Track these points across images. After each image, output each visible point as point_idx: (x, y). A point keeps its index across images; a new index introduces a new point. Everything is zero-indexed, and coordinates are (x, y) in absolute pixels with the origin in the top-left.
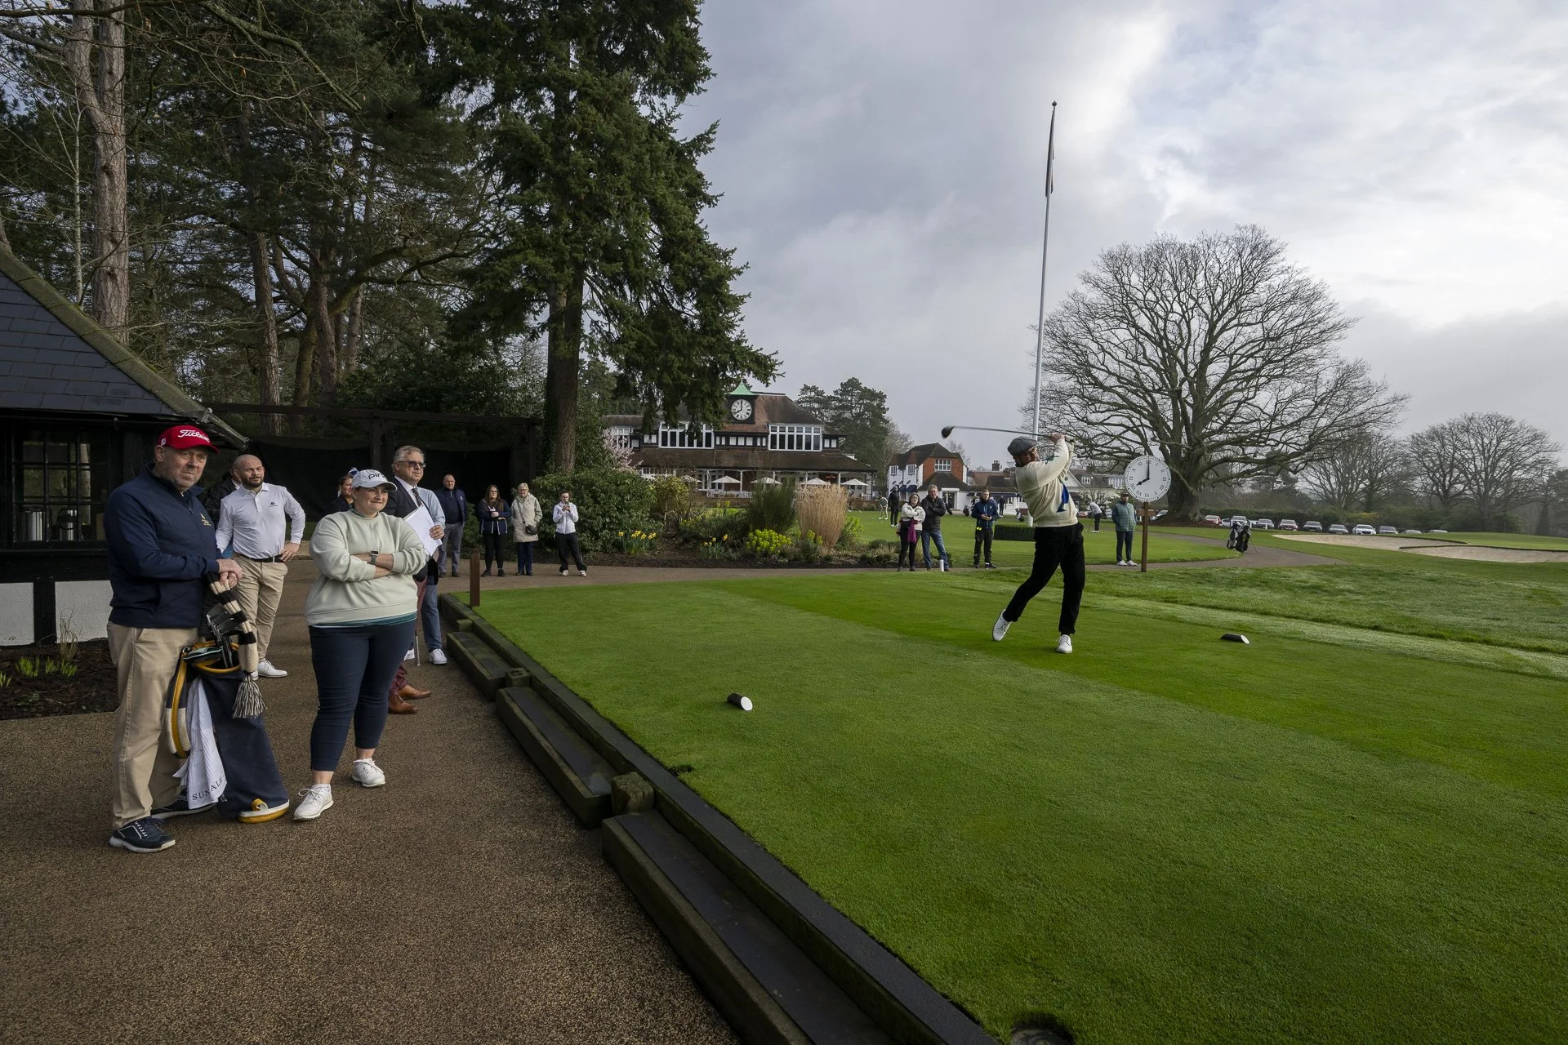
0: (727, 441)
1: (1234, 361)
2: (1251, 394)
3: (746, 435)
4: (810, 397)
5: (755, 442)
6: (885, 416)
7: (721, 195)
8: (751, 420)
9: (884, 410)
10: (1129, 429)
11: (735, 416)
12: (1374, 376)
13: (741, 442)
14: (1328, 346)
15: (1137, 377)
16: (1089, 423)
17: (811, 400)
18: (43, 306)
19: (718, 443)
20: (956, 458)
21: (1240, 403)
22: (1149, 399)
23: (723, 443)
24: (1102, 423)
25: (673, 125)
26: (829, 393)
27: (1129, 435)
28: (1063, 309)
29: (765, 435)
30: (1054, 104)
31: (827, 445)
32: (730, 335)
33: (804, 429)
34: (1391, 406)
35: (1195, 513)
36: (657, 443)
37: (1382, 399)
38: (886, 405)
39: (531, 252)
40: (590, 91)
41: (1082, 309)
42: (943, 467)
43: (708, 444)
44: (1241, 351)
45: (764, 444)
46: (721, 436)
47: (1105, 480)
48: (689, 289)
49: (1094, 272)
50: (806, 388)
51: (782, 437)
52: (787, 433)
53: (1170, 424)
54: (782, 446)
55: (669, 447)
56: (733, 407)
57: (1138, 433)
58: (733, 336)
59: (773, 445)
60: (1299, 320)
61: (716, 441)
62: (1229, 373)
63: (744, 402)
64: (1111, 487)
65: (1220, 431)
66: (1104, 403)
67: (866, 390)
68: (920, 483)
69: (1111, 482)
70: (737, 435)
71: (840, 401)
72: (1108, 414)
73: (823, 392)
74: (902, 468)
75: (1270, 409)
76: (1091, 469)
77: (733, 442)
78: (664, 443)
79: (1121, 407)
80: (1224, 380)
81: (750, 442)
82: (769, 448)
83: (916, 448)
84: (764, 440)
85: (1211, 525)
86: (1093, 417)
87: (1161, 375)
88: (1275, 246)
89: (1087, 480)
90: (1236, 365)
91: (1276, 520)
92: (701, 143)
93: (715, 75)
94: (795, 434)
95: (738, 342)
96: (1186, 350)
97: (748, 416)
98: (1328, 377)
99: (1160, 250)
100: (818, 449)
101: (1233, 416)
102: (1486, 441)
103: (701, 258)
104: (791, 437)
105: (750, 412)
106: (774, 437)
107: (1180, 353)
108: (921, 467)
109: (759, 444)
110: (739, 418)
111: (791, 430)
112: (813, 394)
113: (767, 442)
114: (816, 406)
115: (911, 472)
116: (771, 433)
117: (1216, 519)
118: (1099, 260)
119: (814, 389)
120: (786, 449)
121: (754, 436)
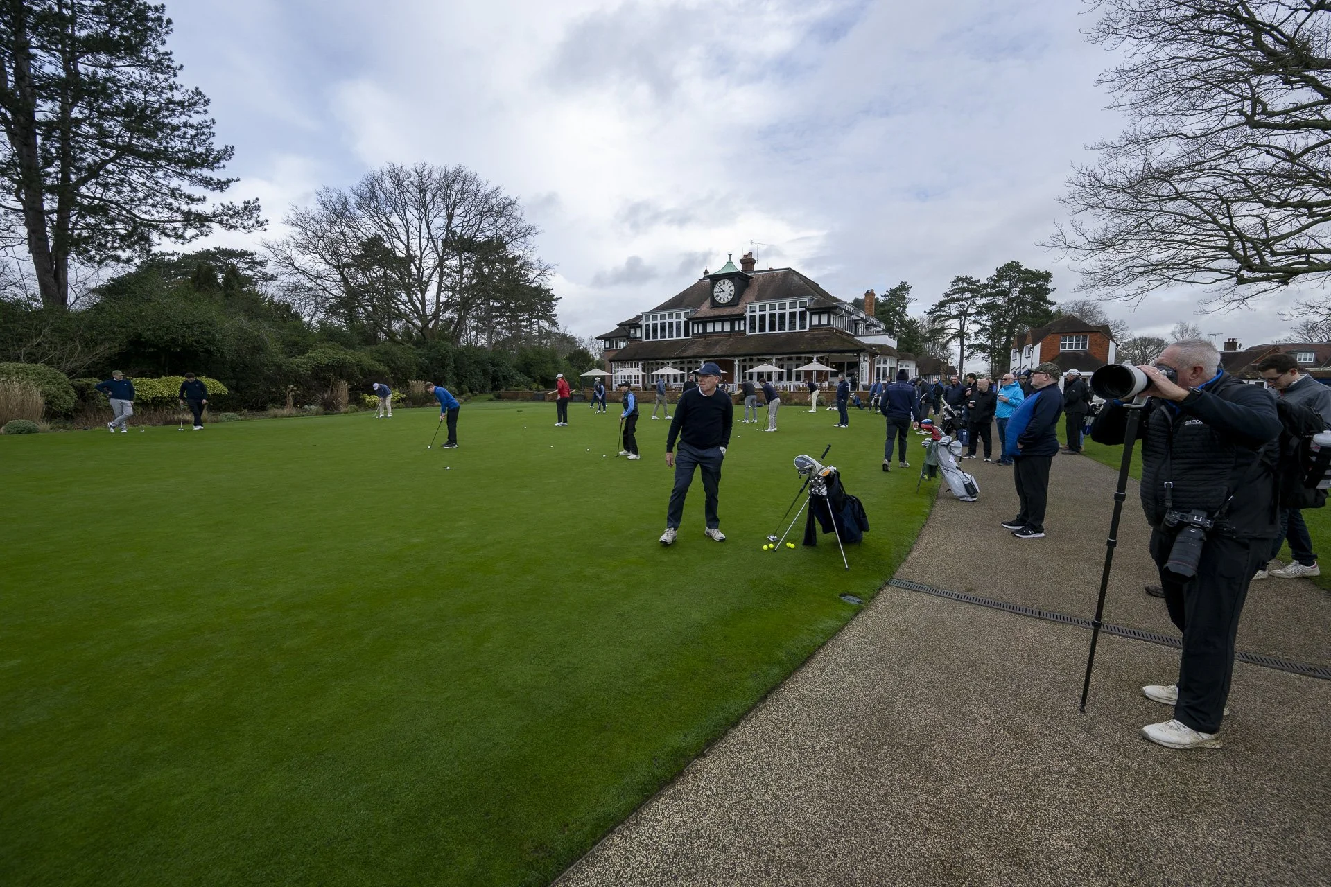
0: (705, 328)
3: (722, 319)
4: (960, 288)
5: (732, 327)
8: (734, 302)
11: (717, 299)
13: (718, 328)
17: (963, 290)
19: (696, 331)
20: (1099, 332)
23: (701, 331)
26: (984, 281)
29: (741, 317)
31: (815, 322)
33: (788, 304)
36: (641, 337)
42: (1075, 345)
43: (686, 333)
45: (742, 328)
46: (698, 324)
50: (959, 279)
51: (762, 318)
52: (767, 313)
54: (762, 329)
55: (651, 339)
56: (716, 290)
59: (753, 328)
61: (693, 329)
63: (726, 281)
67: (1028, 271)
70: (714, 320)
71: (994, 287)
73: (978, 281)
74: (1020, 351)
77: (710, 329)
78: (648, 336)
81: (727, 327)
82: (748, 332)
84: (742, 322)
94: (777, 312)
97: (730, 298)
100: (805, 328)
104: (772, 316)
105: (732, 293)
106: (753, 319)
108: (1038, 347)
109: (737, 328)
110: (722, 301)
111: (772, 308)
112: (965, 284)
113: (745, 324)
114: (968, 295)
116: (748, 314)
119: (966, 279)
120: (767, 331)
121: (733, 319)
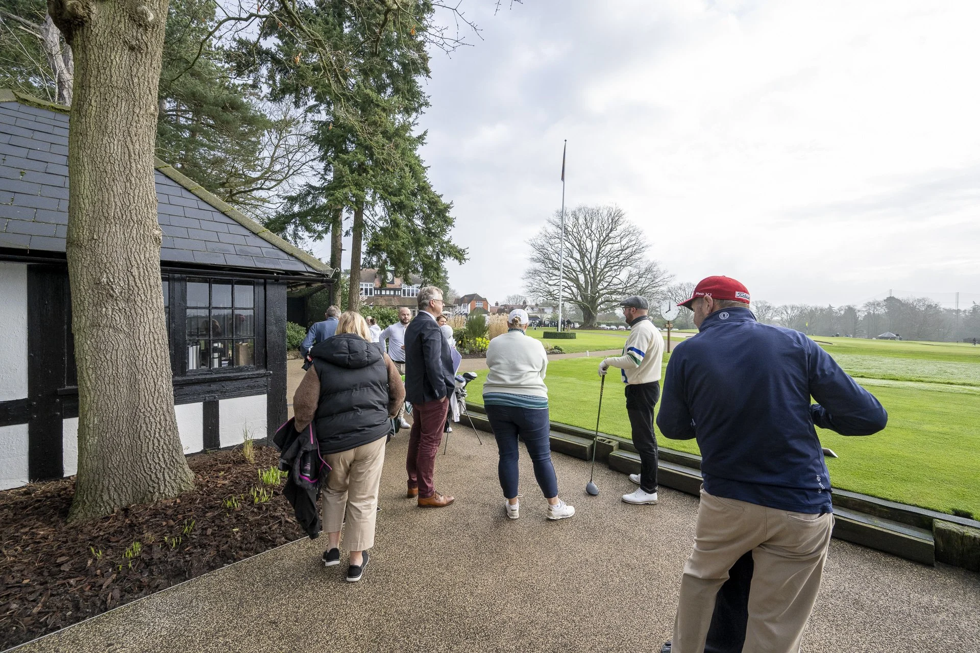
0: (381, 292)
1: (609, 258)
2: (618, 273)
3: (390, 289)
5: (395, 293)
6: (448, 281)
7: (429, 167)
8: (392, 282)
9: (447, 278)
10: (566, 287)
12: (661, 267)
13: (388, 293)
14: (645, 253)
15: (570, 265)
16: (549, 285)
18: (186, 189)
19: (376, 293)
20: (485, 300)
21: (613, 277)
22: (575, 275)
23: (379, 293)
24: (554, 285)
25: (412, 128)
27: (566, 289)
28: (538, 234)
29: (399, 289)
30: (566, 141)
32: (443, 238)
34: (670, 279)
35: (595, 324)
37: (666, 275)
38: (448, 276)
39: (353, 188)
40: (380, 104)
41: (548, 235)
42: (479, 305)
43: (371, 293)
44: (611, 255)
45: (399, 294)
46: (377, 290)
47: (543, 309)
48: (418, 214)
49: (552, 218)
51: (409, 291)
53: (584, 286)
57: (570, 289)
58: (446, 238)
59: (404, 294)
60: (634, 242)
61: (374, 292)
62: (607, 264)
63: (389, 273)
64: (546, 313)
65: (605, 288)
66: (556, 276)
68: (469, 312)
69: (545, 311)
70: (386, 289)
72: (557, 281)
74: (460, 305)
75: (625, 280)
76: (537, 305)
77: (383, 292)
79: (566, 278)
80: (605, 267)
81: (392, 293)
82: (402, 296)
83: (466, 296)
84: (399, 292)
85: (603, 329)
86: (550, 282)
87: (579, 264)
88: (623, 212)
89: (536, 309)
90: (609, 261)
91: (617, 327)
92: (421, 138)
93: (431, 106)
95: (448, 242)
96: (591, 253)
97: (390, 280)
98: (643, 267)
99: (580, 210)
101: (610, 282)
102: (687, 293)
103: (433, 198)
105: (392, 278)
106: (404, 291)
107: (588, 255)
108: (469, 305)
109: (397, 294)
110: (386, 281)
113: (401, 293)
115: (465, 307)
116: (403, 289)
117: (604, 326)
118: (554, 213)
120: (411, 296)
121: (395, 290)
